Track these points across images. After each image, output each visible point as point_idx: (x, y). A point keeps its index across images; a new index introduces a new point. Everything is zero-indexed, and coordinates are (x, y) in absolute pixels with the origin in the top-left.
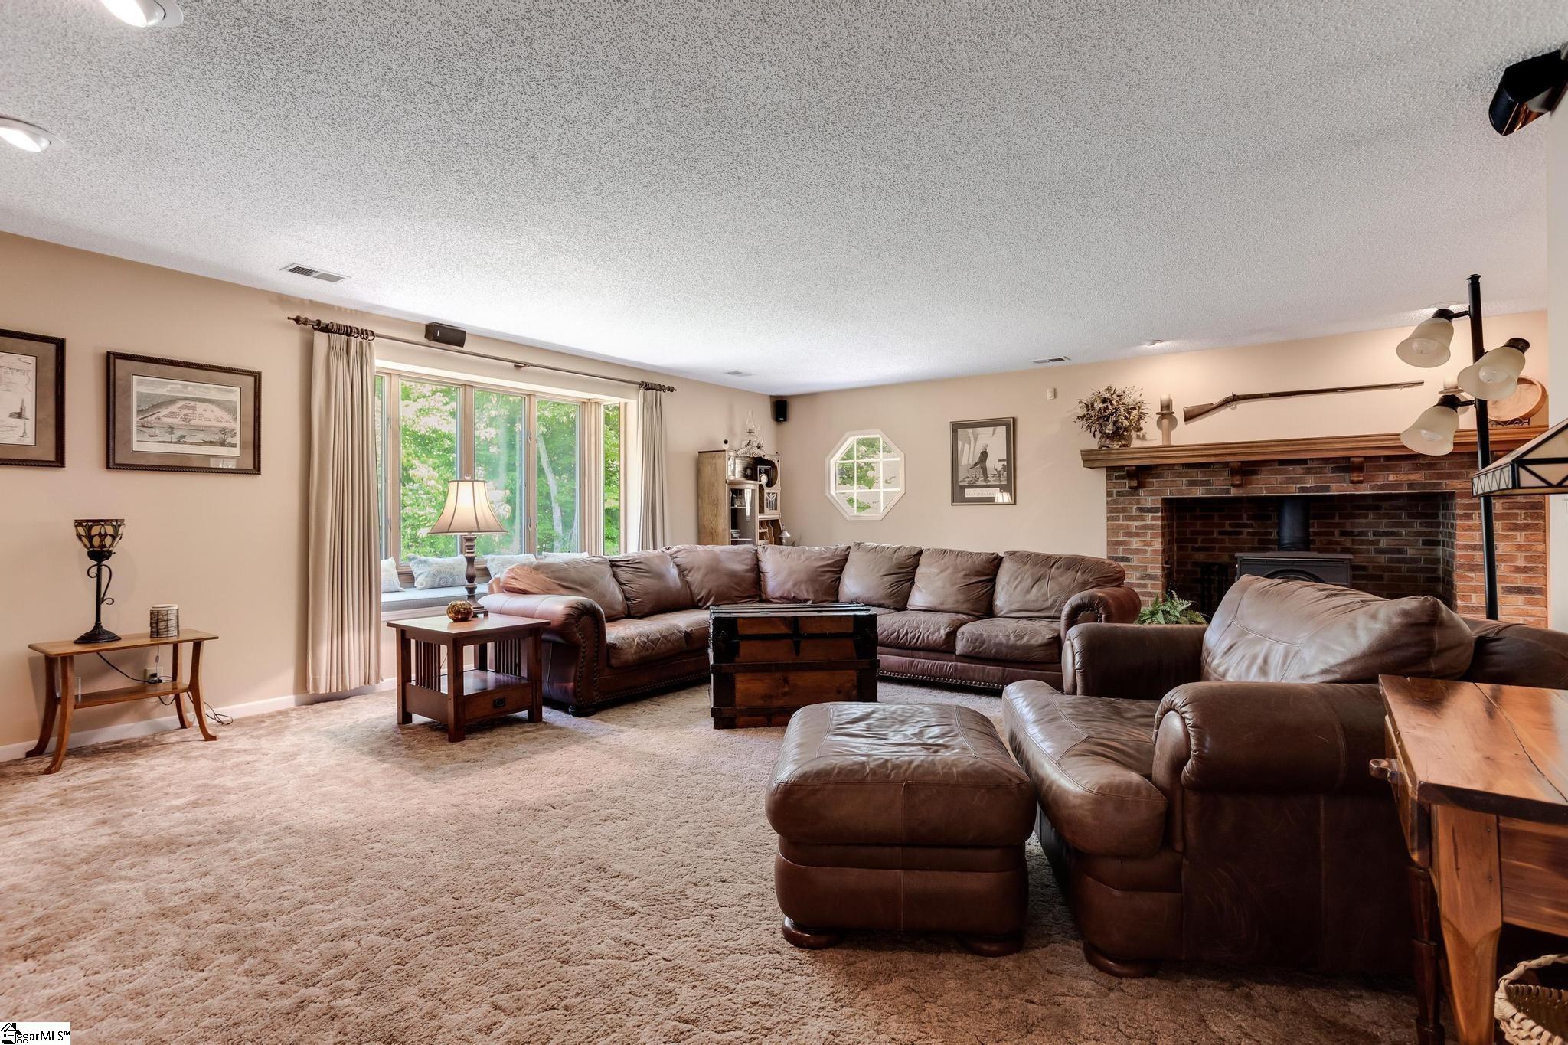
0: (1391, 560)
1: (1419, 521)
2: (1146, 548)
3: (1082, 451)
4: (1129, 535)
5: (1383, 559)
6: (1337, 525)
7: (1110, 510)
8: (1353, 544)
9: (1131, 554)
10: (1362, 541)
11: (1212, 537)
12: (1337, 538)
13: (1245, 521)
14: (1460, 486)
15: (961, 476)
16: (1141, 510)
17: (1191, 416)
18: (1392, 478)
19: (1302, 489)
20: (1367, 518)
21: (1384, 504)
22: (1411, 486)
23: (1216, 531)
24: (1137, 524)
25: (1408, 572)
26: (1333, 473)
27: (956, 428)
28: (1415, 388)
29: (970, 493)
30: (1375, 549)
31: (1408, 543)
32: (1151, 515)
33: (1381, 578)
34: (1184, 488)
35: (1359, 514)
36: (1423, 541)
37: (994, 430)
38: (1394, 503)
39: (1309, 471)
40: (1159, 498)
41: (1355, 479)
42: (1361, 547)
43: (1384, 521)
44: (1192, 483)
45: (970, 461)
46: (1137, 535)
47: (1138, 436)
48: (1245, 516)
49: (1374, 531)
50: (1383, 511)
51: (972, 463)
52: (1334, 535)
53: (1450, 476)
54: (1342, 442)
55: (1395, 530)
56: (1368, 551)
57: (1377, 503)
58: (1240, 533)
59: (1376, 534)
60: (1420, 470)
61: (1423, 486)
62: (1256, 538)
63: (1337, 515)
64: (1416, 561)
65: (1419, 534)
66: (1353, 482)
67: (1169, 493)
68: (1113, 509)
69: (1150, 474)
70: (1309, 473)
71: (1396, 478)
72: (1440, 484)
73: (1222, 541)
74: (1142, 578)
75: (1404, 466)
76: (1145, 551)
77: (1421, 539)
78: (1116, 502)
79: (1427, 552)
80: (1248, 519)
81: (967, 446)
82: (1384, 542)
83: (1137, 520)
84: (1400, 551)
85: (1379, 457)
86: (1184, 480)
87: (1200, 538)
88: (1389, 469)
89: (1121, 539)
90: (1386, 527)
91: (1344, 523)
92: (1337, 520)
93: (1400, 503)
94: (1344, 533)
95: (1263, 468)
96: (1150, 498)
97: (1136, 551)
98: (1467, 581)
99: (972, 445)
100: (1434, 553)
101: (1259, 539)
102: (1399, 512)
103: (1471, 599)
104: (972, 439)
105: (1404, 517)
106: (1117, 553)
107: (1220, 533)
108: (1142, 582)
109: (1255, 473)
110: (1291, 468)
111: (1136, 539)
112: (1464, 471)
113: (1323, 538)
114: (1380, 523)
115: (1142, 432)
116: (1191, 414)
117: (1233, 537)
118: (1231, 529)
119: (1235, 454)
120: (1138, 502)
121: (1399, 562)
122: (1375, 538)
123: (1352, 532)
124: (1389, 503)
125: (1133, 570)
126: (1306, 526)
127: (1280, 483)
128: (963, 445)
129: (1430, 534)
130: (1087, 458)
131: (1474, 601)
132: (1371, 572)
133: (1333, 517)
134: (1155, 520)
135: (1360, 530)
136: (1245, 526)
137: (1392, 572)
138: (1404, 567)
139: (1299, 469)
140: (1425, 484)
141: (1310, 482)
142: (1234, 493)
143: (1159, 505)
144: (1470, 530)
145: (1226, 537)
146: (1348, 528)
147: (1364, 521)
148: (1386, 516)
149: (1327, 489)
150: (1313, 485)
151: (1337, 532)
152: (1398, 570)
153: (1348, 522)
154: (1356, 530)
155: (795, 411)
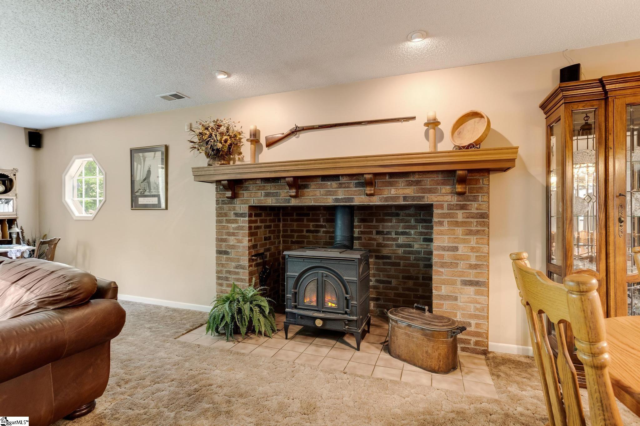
0: (405, 252)
1: (421, 224)
2: (239, 244)
3: (193, 168)
4: (229, 234)
5: (400, 251)
6: (376, 227)
7: (219, 215)
8: (383, 240)
9: (230, 249)
10: (389, 238)
11: (302, 234)
12: (374, 236)
13: (321, 223)
14: (436, 199)
15: (136, 188)
16: (236, 215)
17: (271, 144)
18: (394, 192)
19: (337, 200)
20: (391, 222)
21: (401, 213)
22: (405, 198)
23: (305, 229)
24: (234, 225)
25: (414, 260)
26: (356, 187)
27: (133, 152)
28: (411, 122)
29: (142, 201)
30: (396, 244)
31: (415, 240)
32: (242, 219)
33: (398, 264)
34: (262, 198)
35: (387, 219)
36: (423, 238)
37: (155, 154)
38: (407, 212)
39: (341, 186)
40: (247, 206)
41: (368, 192)
42: (388, 243)
43: (401, 224)
44: (267, 195)
45: (141, 177)
46: (233, 234)
47: (239, 159)
48: (322, 220)
49: (396, 232)
50: (401, 218)
51: (142, 179)
52: (373, 234)
53: (430, 191)
54: (357, 161)
55: (407, 231)
56: (392, 245)
57: (397, 211)
58: (318, 232)
59: (397, 233)
60: (411, 185)
61: (413, 198)
62: (328, 235)
63: (375, 219)
64: (419, 252)
65: (421, 234)
66: (367, 195)
67: (253, 202)
68: (220, 214)
69: (242, 187)
70: (340, 188)
71: (395, 192)
72: (423, 197)
73: (308, 237)
74: (237, 267)
75: (401, 181)
76: (239, 247)
77: (422, 237)
78: (220, 208)
79: (425, 246)
80: (323, 222)
81: (139, 166)
82: (402, 240)
83: (233, 223)
84: (410, 246)
85: (384, 174)
86: (263, 192)
87: (296, 235)
88: (391, 184)
89: (224, 237)
90: (402, 229)
91: (379, 226)
92: (374, 223)
93: (412, 211)
94: (378, 233)
95: (311, 183)
96: (242, 207)
97: (233, 247)
98: (439, 275)
99: (142, 165)
100: (429, 247)
101: (329, 236)
102: (410, 218)
103: (441, 289)
104: (142, 161)
105: (413, 222)
106: (221, 248)
107: (308, 231)
108: (237, 270)
109: (306, 187)
110: (329, 183)
111: (233, 238)
112: (439, 187)
113: (366, 236)
114: (399, 226)
115: (242, 155)
116: (271, 141)
117: (315, 234)
118: (313, 229)
119: (288, 171)
120: (234, 210)
121: (409, 254)
122: (396, 236)
123: (383, 232)
124: (404, 212)
125: (231, 261)
126: (351, 227)
127: (322, 195)
128: (137, 165)
129: (426, 234)
130: (196, 173)
131: (443, 291)
132: (393, 260)
133: (372, 222)
134: (244, 222)
135: (388, 230)
136: (322, 226)
137: (405, 260)
138: (412, 257)
139: (334, 184)
140: (414, 197)
141: (341, 194)
142: (294, 202)
143: (246, 211)
144: (442, 234)
145: (311, 234)
146: (381, 229)
147: (390, 224)
148: (402, 221)
149: (351, 200)
150: (343, 197)
151: (374, 232)
152: (409, 259)
153: (381, 225)
154: (385, 230)
155: (47, 141)
